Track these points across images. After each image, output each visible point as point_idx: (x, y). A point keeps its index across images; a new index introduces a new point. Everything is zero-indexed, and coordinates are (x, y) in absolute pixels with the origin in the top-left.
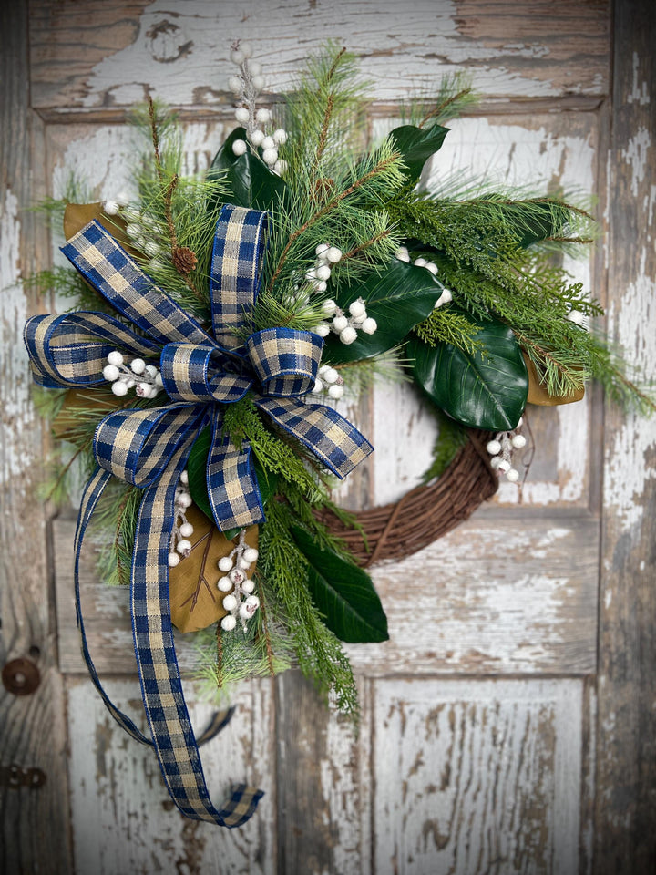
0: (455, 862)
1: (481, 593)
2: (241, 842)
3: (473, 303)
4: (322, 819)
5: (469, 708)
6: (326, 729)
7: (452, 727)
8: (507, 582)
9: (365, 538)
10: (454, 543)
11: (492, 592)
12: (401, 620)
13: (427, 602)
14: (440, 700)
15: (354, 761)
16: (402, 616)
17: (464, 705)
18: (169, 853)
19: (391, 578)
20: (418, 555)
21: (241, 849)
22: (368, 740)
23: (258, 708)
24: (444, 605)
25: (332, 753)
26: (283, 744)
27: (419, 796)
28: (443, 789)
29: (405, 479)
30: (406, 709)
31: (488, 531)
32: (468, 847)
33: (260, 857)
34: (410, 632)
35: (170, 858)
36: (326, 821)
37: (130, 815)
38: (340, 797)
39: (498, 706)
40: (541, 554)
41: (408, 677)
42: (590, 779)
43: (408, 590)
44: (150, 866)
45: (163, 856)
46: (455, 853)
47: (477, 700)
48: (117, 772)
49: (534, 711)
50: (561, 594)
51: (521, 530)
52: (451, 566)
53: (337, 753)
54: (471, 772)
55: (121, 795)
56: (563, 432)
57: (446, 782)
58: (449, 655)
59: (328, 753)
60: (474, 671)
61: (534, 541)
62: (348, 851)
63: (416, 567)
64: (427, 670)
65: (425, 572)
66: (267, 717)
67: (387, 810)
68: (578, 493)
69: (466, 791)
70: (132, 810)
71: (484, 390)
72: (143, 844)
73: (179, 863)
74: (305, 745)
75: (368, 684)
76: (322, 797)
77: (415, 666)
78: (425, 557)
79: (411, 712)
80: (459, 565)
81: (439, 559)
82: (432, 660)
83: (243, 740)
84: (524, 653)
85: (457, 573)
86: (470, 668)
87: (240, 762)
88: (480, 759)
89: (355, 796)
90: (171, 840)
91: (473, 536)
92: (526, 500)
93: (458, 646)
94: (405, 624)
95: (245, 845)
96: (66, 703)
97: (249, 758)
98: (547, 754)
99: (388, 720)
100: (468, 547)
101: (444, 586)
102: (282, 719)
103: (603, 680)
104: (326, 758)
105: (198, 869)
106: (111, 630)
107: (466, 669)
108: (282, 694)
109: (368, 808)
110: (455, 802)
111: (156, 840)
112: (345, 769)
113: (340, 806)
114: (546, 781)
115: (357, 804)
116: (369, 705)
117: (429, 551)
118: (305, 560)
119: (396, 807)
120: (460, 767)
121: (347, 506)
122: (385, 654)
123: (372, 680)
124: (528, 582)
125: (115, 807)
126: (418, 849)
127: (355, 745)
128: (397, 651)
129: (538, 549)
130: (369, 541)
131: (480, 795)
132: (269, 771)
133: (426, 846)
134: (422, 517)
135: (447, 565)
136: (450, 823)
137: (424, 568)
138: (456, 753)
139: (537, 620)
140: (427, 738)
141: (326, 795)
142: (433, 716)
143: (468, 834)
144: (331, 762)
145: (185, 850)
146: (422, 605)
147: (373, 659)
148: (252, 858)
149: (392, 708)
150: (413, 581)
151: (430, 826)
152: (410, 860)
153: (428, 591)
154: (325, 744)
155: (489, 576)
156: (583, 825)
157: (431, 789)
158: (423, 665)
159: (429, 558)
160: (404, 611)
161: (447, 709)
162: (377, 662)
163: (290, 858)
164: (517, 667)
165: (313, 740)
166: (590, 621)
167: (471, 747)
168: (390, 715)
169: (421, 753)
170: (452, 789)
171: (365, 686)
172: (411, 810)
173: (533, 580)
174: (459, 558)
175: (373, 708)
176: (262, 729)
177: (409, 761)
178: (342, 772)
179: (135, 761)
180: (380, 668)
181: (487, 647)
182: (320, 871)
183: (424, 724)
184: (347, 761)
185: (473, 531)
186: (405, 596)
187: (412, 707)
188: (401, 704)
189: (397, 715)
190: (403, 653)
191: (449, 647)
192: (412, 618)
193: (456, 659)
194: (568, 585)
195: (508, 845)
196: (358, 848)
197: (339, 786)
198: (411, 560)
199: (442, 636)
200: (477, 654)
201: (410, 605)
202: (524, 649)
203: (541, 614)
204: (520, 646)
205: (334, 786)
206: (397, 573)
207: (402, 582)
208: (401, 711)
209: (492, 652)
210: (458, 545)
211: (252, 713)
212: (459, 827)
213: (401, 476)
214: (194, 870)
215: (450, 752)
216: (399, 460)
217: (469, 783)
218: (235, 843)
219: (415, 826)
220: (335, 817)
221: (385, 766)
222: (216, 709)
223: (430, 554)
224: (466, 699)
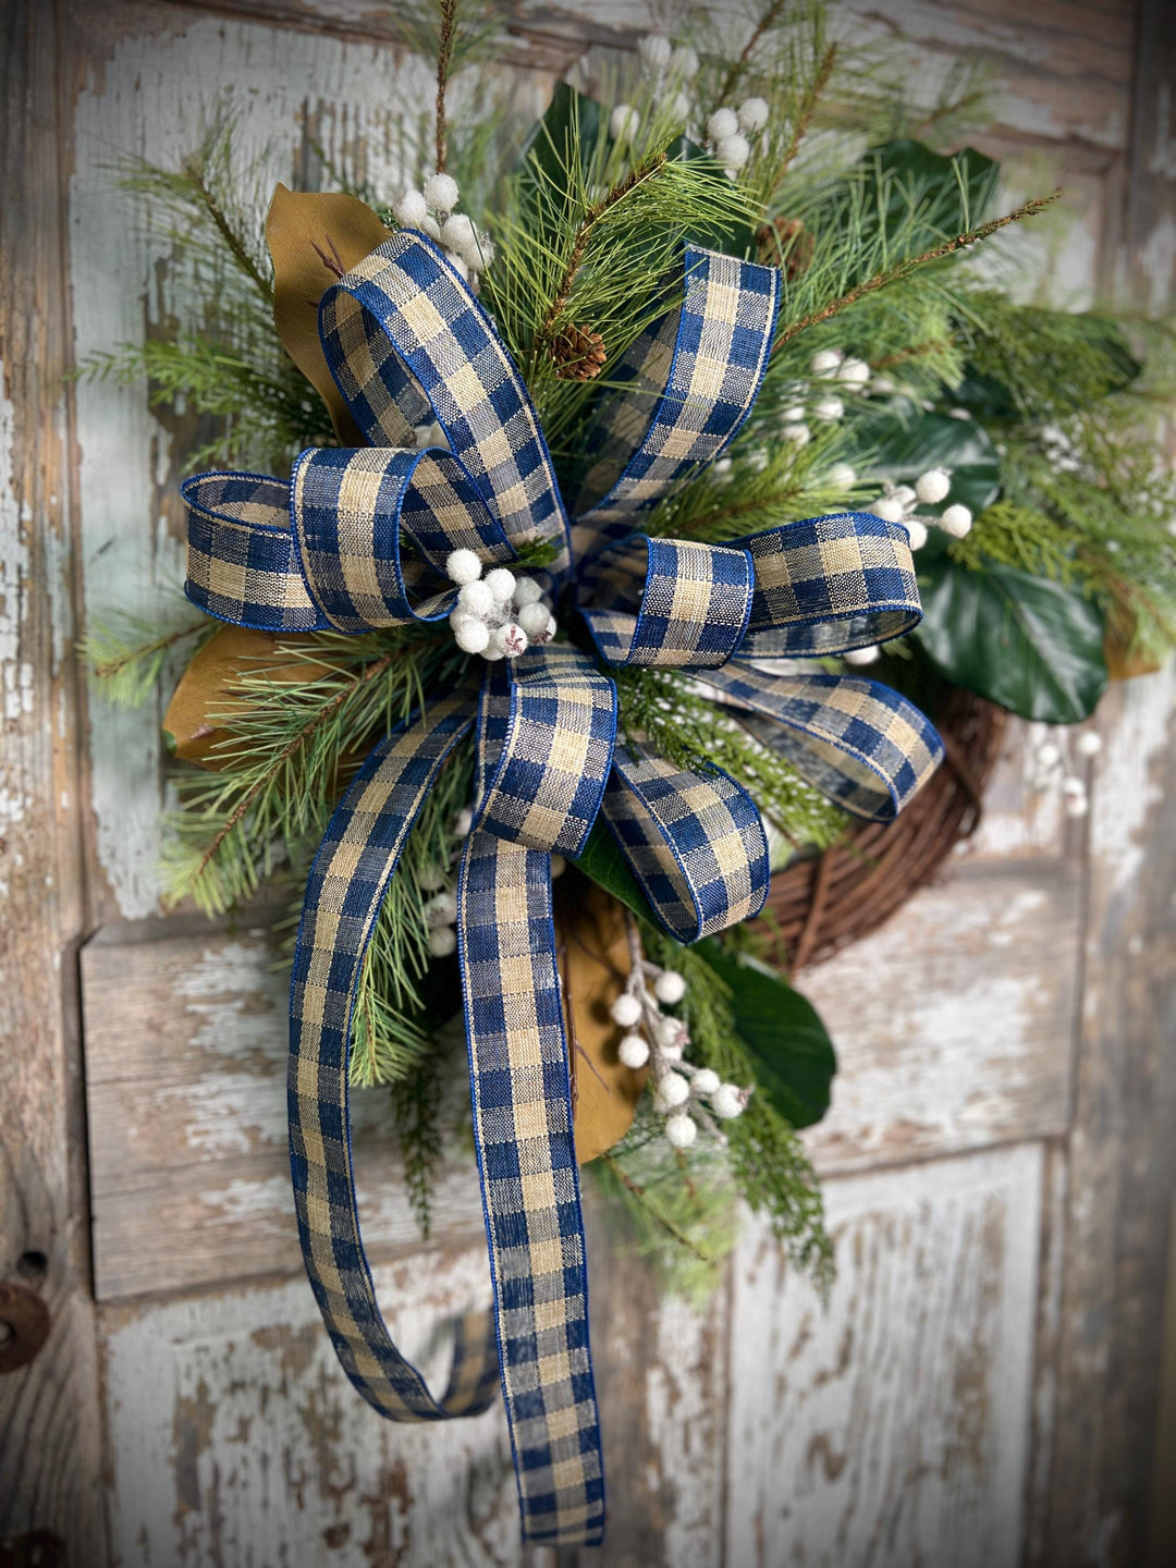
0: (855, 1495)
1: (917, 1017)
4: (644, 1480)
5: (884, 1221)
6: (658, 1309)
7: (858, 1260)
8: (955, 993)
11: (932, 1012)
14: (840, 1216)
15: (705, 1358)
17: (876, 1217)
22: (724, 1312)
25: (668, 1352)
27: (803, 1395)
28: (839, 1373)
32: (874, 1465)
36: (654, 1482)
38: (679, 1433)
39: (927, 1210)
40: (1005, 939)
46: (855, 1481)
47: (895, 1206)
48: (225, 1493)
49: (977, 1206)
51: (978, 900)
52: (875, 973)
53: (677, 1349)
57: (844, 1358)
58: (865, 1133)
59: (661, 1353)
60: (898, 1154)
62: (690, 1527)
64: (831, 1166)
69: (875, 1365)
74: (620, 1347)
76: (647, 1439)
82: (838, 1147)
84: (976, 1113)
85: (883, 986)
86: (896, 1150)
88: (898, 1306)
89: (705, 1422)
93: (878, 1116)
96: (102, 1366)
98: (990, 1277)
99: (755, 1271)
104: (657, 1363)
106: (223, 1185)
107: (890, 1153)
109: (719, 1440)
112: (691, 1377)
113: (679, 1448)
114: (989, 1323)
119: (765, 1424)
120: (867, 1326)
124: (985, 989)
126: (798, 1491)
127: (707, 1327)
129: (1001, 930)
130: (785, 940)
131: (896, 1374)
133: (810, 1482)
136: (850, 1429)
138: (863, 1304)
139: (995, 1052)
141: (655, 1434)
143: (876, 1443)
144: (667, 1369)
149: (763, 1245)
151: (818, 1444)
152: (786, 1513)
154: (656, 1338)
155: (930, 984)
156: (1036, 1382)
158: (824, 1159)
161: (851, 1230)
164: (963, 1136)
165: (636, 1335)
167: (885, 1290)
168: (759, 1259)
169: (807, 1320)
170: (853, 1371)
172: (789, 1423)
173: (992, 985)
177: (789, 1335)
178: (684, 1383)
179: (265, 1461)
181: (921, 1108)
184: (694, 1361)
191: (865, 1118)
193: (874, 1141)
194: (1040, 988)
195: (934, 1441)
196: (704, 1518)
197: (680, 1412)
199: (854, 1100)
200: (906, 1124)
202: (975, 1104)
203: (1000, 1041)
204: (970, 1100)
205: (670, 1412)
209: (930, 1118)
212: (863, 1433)
215: (852, 1306)
219: (795, 1448)
220: (670, 1470)
224: (880, 1207)
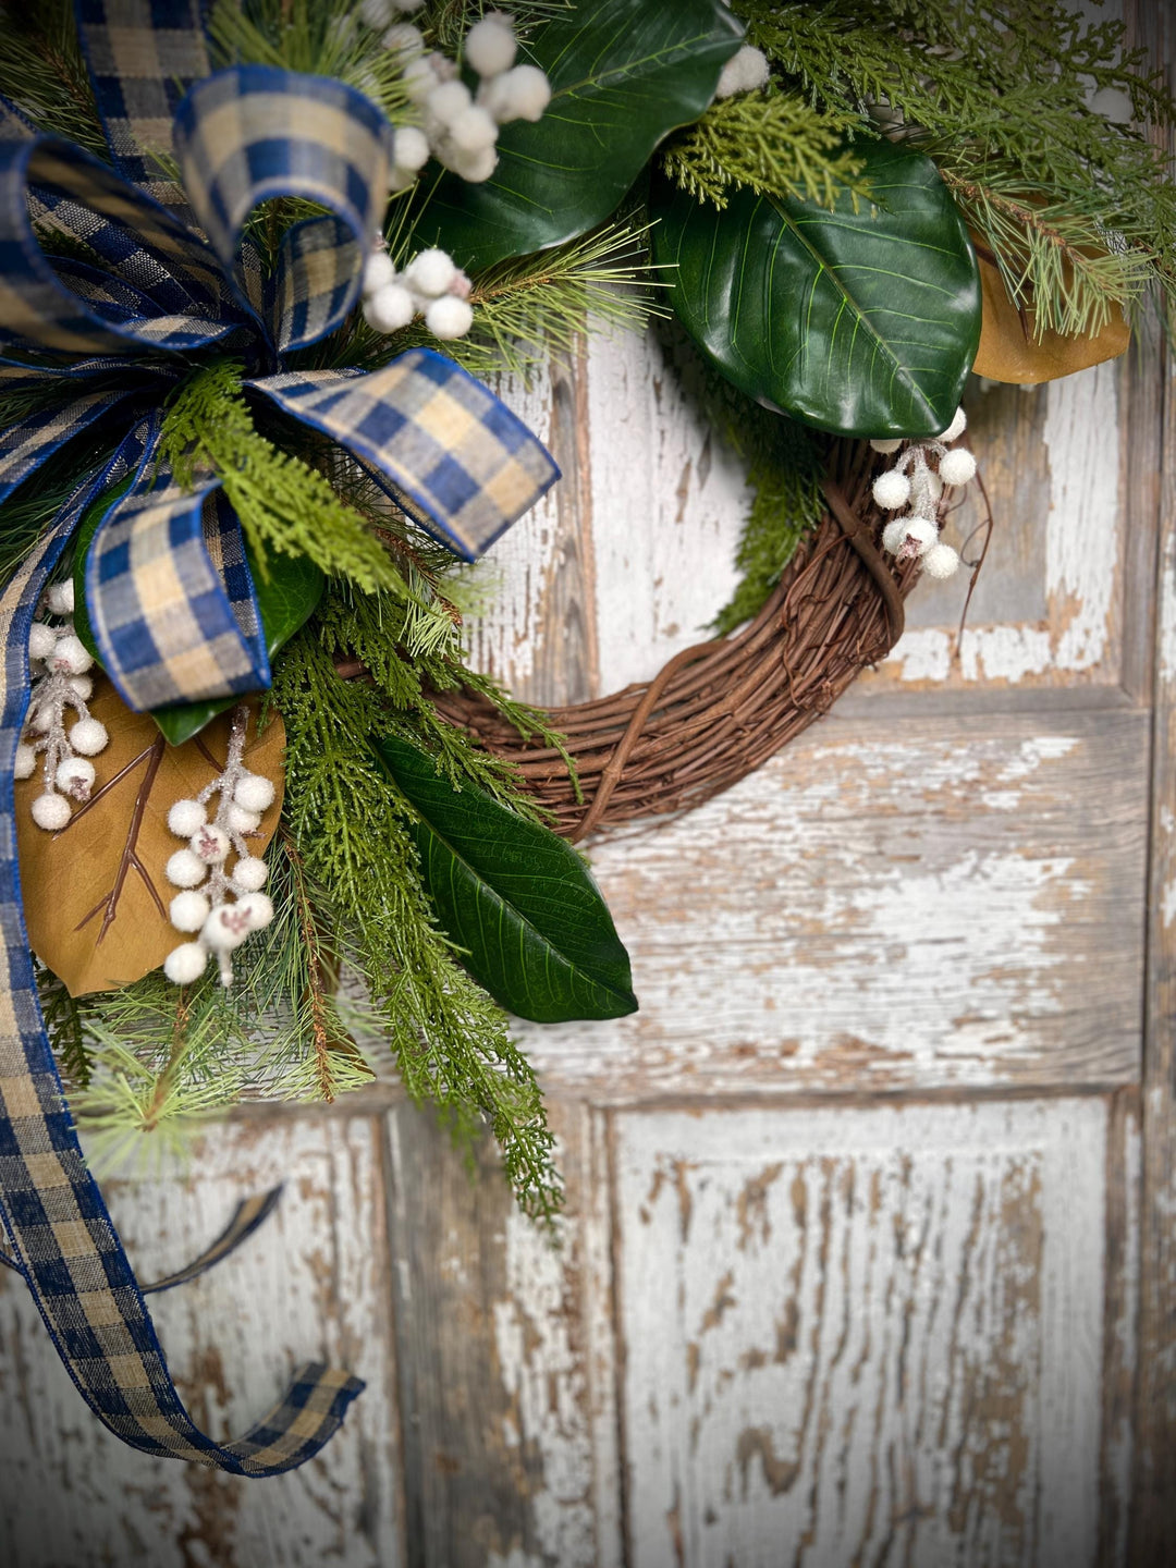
0: (814, 1520)
1: (862, 901)
2: (322, 1488)
3: (826, 95)
4: (503, 1434)
5: (839, 1171)
6: (503, 1230)
7: (801, 1219)
8: (925, 872)
9: (572, 766)
10: (794, 781)
11: (887, 895)
12: (672, 971)
13: (731, 925)
14: (770, 1157)
15: (571, 1302)
16: (677, 961)
17: (827, 1166)
18: (161, 1517)
19: (643, 869)
20: (705, 814)
21: (322, 1504)
22: (604, 1253)
23: (343, 1188)
24: (774, 930)
25: (519, 1285)
26: (404, 1267)
27: (727, 1375)
28: (782, 1356)
29: (673, 630)
30: (692, 1180)
31: (877, 748)
32: (842, 1486)
33: (366, 1521)
34: (695, 999)
35: (164, 1528)
36: (513, 1439)
37: (64, 1436)
38: (541, 1385)
39: (908, 1166)
40: (1006, 800)
41: (693, 1103)
42: (1125, 1327)
43: (687, 899)
44: (120, 1545)
45: (147, 1524)
46: (813, 1500)
47: (856, 1154)
49: (993, 1174)
50: (1054, 896)
51: (958, 742)
52: (789, 836)
53: (532, 1284)
54: (847, 1318)
55: (41, 1392)
56: (1058, 501)
57: (788, 1342)
59: (511, 1285)
60: (848, 1084)
61: (988, 767)
62: (565, 1503)
63: (704, 843)
64: (737, 1086)
65: (725, 854)
66: (366, 1206)
67: (653, 1409)
68: (1095, 651)
69: (835, 1360)
70: (68, 1426)
71: (862, 332)
72: (101, 1499)
73: (184, 1538)
74: (455, 1268)
75: (600, 1123)
76: (501, 1385)
77: (708, 1077)
78: (724, 818)
79: (703, 1186)
80: (807, 834)
81: (760, 821)
82: (748, 1063)
83: (313, 1261)
84: (969, 1040)
85: (803, 854)
86: (839, 1079)
87: (309, 1312)
88: (867, 1287)
89: (578, 1380)
90: (164, 1489)
91: (839, 762)
92: (969, 670)
93: (808, 1028)
94: (681, 978)
95: (331, 1496)
97: (330, 1302)
98: (1022, 1273)
99: (648, 1206)
100: (829, 789)
101: (773, 886)
102: (400, 1210)
103: (1156, 1096)
104: (504, 1296)
105: (229, 1550)
107: (828, 1081)
108: (396, 1153)
109: (609, 1406)
110: (810, 1386)
111: (128, 1490)
112: (553, 1320)
113: (543, 1404)
114: (1022, 1334)
115: (581, 1397)
116: (602, 1172)
117: (735, 802)
118: (411, 812)
119: (675, 1401)
120: (820, 1308)
121: (532, 699)
122: (636, 1052)
123: (609, 1113)
124: (976, 869)
125: (30, 1418)
126: (727, 1495)
127: (574, 1266)
128: (665, 1044)
129: (1000, 787)
130: (581, 776)
131: (869, 1369)
132: (376, 1330)
133: (745, 1487)
134: (713, 712)
135: (778, 836)
136: (801, 1435)
137: (722, 845)
138: (811, 1276)
139: (999, 960)
140: (742, 1244)
141: (510, 1381)
142: (755, 1194)
143: (842, 1459)
144: (519, 1306)
145: (196, 1509)
146: (720, 934)
147: (608, 1064)
148: (349, 1523)
149: (659, 1177)
150: (699, 878)
151: (753, 1443)
152: (711, 1518)
153: (733, 899)
154: (503, 1267)
155: (880, 857)
156: (1107, 1431)
157: (754, 1360)
158: (725, 1075)
159: (734, 819)
160: (678, 948)
161: (788, 1175)
162: (617, 1071)
163: (434, 1522)
164: (951, 1073)
165: (475, 1257)
166: (1127, 958)
167: (845, 1262)
168: (654, 1195)
169: (728, 1280)
170: (802, 1358)
171: (592, 1129)
172: (708, 1407)
173: (987, 866)
174: (805, 818)
175: (612, 1180)
176: (357, 1236)
177: (702, 1298)
178: (544, 1327)
180: (625, 1084)
181: (878, 1028)
182: (505, 1551)
183: (734, 1213)
184: (556, 1302)
185: (840, 751)
186: (679, 914)
187: (703, 1173)
188: (678, 1167)
189: (669, 1195)
190: (678, 1048)
191: (788, 1031)
192: (698, 963)
193: (804, 1059)
194: (1074, 874)
195: (936, 1478)
196: (588, 1496)
197: (539, 1359)
198: (692, 826)
199: (769, 1004)
200: (856, 1044)
201: (691, 934)
202: (967, 1029)
203: (1007, 946)
204: (958, 1023)
205: (528, 1359)
206: (659, 858)
207: (668, 879)
208: (679, 1183)
209: (891, 1041)
210: (803, 785)
211: (331, 1199)
212: (821, 1442)
213: (663, 624)
214: (220, 1551)
215: (796, 1274)
216: (658, 583)
217: (843, 1342)
218: (309, 1491)
219: (720, 1442)
220: (532, 1428)
221: (646, 1313)
222: (247, 1191)
223: (737, 809)
224: (830, 1152)
